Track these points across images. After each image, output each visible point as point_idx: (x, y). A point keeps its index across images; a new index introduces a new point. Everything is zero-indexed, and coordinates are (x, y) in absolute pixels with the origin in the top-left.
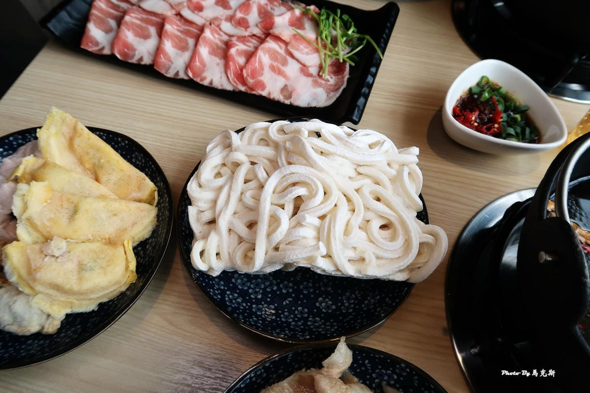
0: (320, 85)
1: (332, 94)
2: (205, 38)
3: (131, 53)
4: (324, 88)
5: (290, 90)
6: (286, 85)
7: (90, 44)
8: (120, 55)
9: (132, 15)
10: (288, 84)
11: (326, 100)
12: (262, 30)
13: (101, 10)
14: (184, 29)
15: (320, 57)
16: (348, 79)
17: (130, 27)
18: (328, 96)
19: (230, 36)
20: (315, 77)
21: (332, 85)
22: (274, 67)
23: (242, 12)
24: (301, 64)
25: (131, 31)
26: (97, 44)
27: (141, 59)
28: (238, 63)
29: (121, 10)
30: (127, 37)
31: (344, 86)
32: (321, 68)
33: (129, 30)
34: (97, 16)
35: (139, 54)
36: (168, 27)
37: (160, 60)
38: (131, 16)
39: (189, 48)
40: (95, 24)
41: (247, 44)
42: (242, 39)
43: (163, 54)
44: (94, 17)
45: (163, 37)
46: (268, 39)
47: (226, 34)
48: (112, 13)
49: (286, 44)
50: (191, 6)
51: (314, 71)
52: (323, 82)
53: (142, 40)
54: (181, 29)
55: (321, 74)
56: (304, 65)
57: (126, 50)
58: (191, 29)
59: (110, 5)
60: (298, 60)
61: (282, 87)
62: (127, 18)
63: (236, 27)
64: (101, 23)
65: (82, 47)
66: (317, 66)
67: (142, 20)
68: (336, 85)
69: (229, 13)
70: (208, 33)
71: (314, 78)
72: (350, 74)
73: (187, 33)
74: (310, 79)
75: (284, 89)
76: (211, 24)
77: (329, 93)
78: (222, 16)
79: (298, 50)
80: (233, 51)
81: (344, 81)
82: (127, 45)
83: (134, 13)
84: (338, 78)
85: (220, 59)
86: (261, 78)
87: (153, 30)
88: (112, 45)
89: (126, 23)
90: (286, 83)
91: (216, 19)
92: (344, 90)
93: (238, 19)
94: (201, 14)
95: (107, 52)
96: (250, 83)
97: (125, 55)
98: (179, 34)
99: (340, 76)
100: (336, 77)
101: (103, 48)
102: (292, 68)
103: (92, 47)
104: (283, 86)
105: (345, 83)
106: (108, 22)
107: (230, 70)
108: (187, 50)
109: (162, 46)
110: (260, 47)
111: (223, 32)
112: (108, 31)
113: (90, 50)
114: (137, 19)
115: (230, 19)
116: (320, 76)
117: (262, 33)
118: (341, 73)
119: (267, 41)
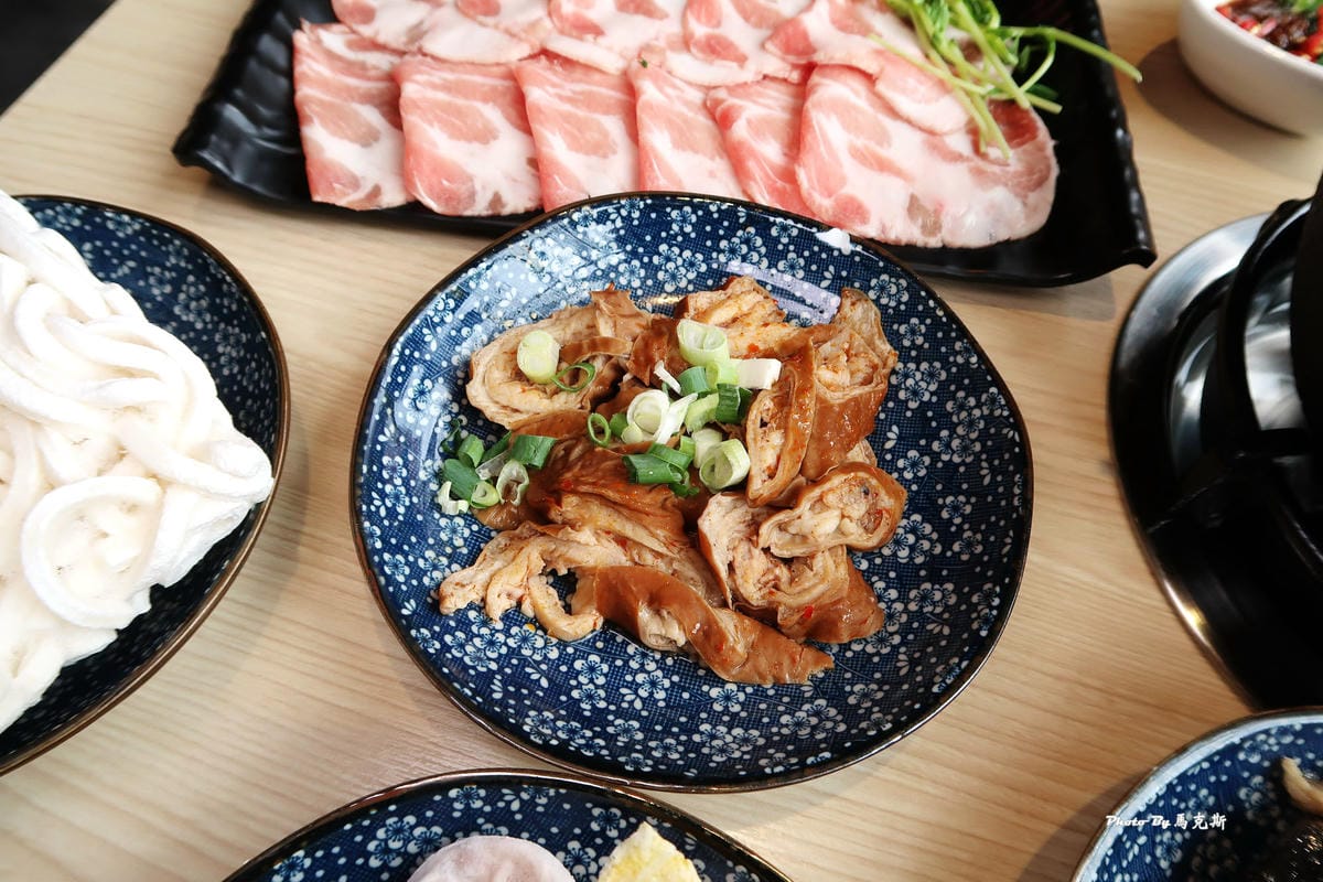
0: (996, 181)
1: (1033, 197)
2: (650, 106)
3: (463, 190)
4: (1006, 185)
5: (930, 207)
6: (914, 200)
7: (336, 186)
8: (437, 199)
9: (419, 77)
10: (916, 193)
11: (1027, 217)
12: (783, 59)
13: (324, 84)
14: (574, 92)
15: (962, 104)
16: (1057, 150)
17: (430, 116)
18: (1025, 204)
19: (708, 88)
20: (968, 159)
21: (1021, 175)
22: (862, 154)
23: (703, 19)
24: (921, 129)
25: (436, 124)
26: (355, 183)
27: (497, 200)
28: (766, 160)
29: (373, 73)
30: (434, 145)
31: (1055, 171)
32: (974, 132)
33: (431, 124)
34: (322, 103)
35: (484, 188)
36: (536, 95)
37: (559, 192)
38: (417, 82)
39: (615, 143)
40: (325, 124)
41: (761, 100)
42: (741, 90)
43: (558, 174)
44: (315, 108)
45: (535, 127)
46: (815, 78)
47: (690, 84)
48: (357, 88)
49: (869, 78)
50: (567, 27)
51: (961, 144)
52: (996, 169)
53: (476, 146)
54: (567, 93)
55: (983, 149)
56: (931, 132)
57: (445, 183)
58: (595, 89)
59: (340, 64)
60: (909, 122)
61: (907, 205)
62: (410, 90)
63: (711, 63)
64: (340, 122)
65: (317, 198)
66: (960, 129)
67: (447, 87)
68: (1030, 171)
69: (672, 27)
70: (649, 91)
71: (972, 164)
72: (1053, 136)
73: (589, 101)
74: (962, 168)
75: (914, 207)
76: (644, 64)
77: (1026, 197)
78: (657, 39)
79: (904, 91)
80: (740, 130)
81: (1046, 158)
82: (442, 169)
83: (420, 72)
84: (1025, 152)
85: (712, 158)
86: (847, 190)
87: (494, 115)
88: (404, 174)
89: (415, 104)
90: (911, 190)
91: (647, 48)
92: (1060, 181)
93: (704, 39)
94: (601, 40)
95: (392, 198)
96: (827, 211)
97: (449, 198)
98: (567, 107)
99: (1028, 147)
100: (1020, 150)
101: (376, 192)
102: (904, 146)
103: (345, 194)
104: (908, 200)
105: (1053, 161)
106: (356, 114)
107: (756, 183)
108: (614, 152)
109: (545, 150)
110: (809, 104)
111: (681, 79)
112: (367, 139)
113: (342, 202)
114: (434, 86)
115: (686, 42)
116: (984, 156)
117: (789, 68)
118: (1027, 136)
119: (817, 85)
